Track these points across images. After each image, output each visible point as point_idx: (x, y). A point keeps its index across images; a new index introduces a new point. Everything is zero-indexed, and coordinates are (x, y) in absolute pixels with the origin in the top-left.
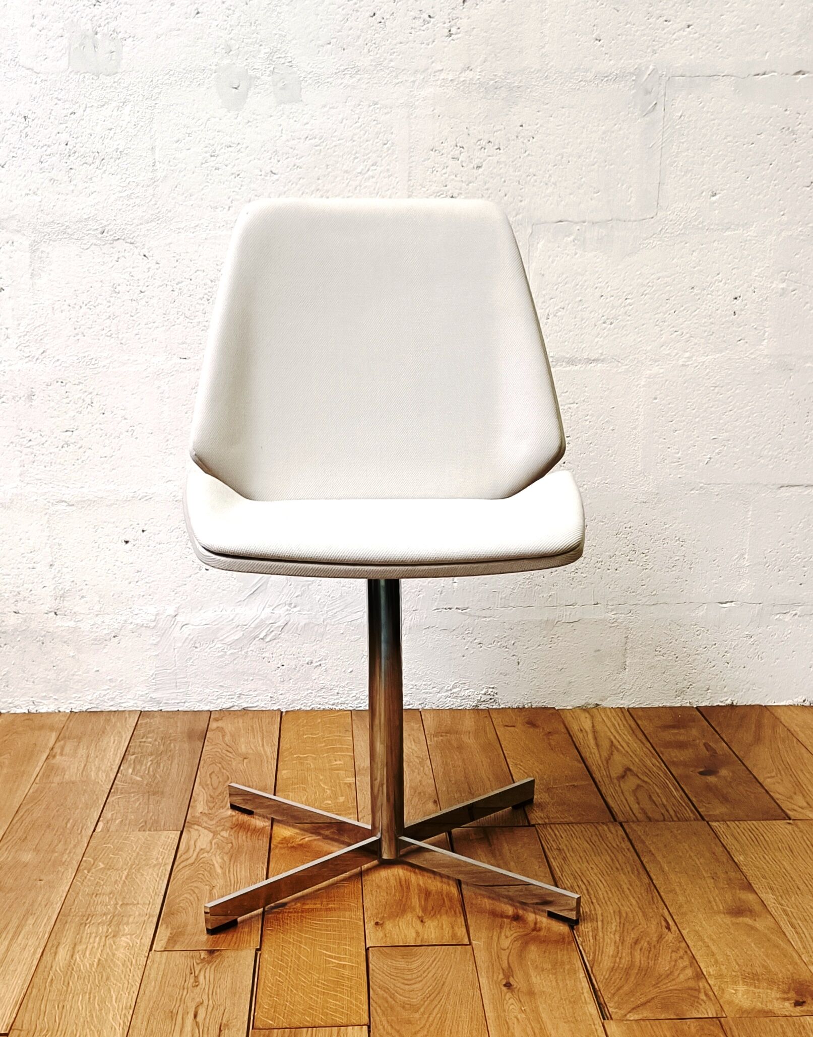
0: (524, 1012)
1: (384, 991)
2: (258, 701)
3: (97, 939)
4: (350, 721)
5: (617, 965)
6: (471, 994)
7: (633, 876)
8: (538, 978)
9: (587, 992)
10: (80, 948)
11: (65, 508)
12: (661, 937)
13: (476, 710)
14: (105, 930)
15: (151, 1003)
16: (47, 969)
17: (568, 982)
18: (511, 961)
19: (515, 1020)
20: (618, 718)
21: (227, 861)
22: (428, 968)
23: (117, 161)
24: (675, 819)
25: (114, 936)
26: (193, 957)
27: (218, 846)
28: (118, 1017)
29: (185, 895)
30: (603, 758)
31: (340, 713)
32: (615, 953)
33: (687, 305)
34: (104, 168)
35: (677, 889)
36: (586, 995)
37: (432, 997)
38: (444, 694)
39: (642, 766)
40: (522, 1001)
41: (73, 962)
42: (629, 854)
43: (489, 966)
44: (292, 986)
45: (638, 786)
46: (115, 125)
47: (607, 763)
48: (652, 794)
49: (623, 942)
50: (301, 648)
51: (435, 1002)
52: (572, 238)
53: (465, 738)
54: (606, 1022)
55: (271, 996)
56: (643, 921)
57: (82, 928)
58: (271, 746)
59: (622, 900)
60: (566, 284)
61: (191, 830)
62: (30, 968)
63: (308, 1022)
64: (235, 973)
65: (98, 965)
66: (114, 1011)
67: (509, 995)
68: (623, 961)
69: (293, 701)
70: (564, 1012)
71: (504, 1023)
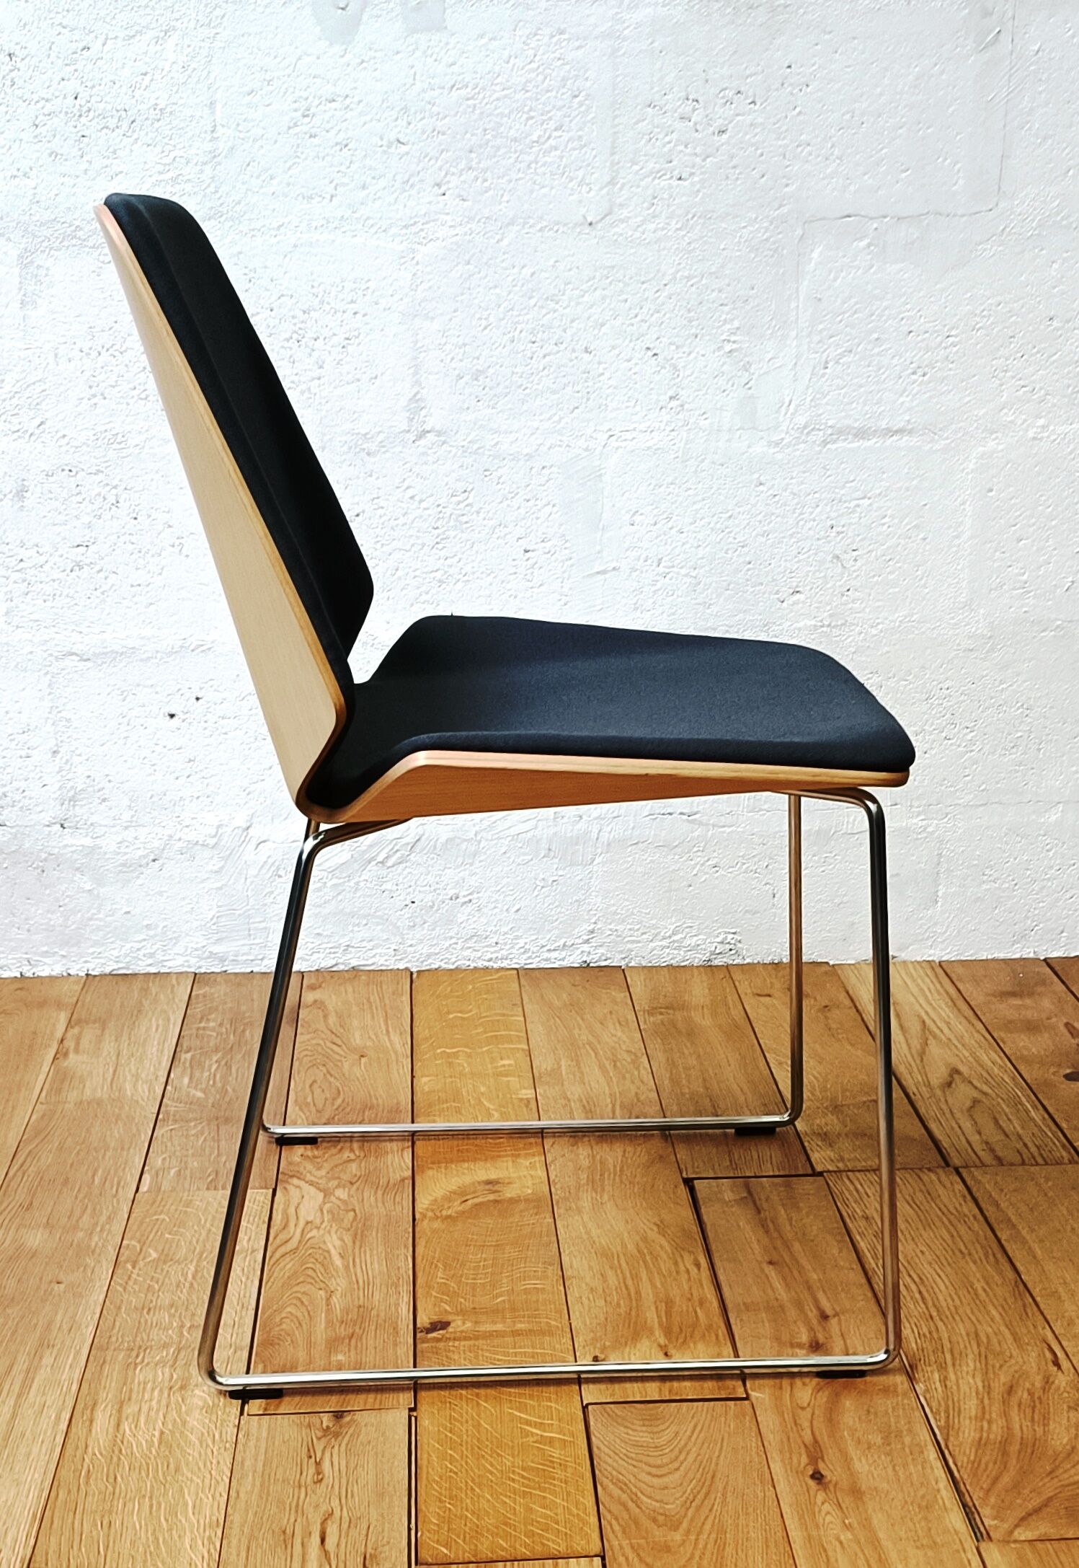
0: (849, 1527)
1: (621, 1489)
2: (374, 956)
3: (156, 1393)
4: (518, 989)
5: (985, 1435)
6: (760, 1495)
7: (989, 1268)
8: (864, 1460)
9: (945, 1488)
10: (130, 1410)
11: (76, 664)
12: (1047, 1381)
13: (709, 968)
14: (167, 1375)
15: (250, 1515)
16: (79, 1453)
17: (912, 1468)
18: (817, 1433)
19: (837, 1544)
20: (927, 980)
21: (350, 1244)
22: (686, 1444)
23: (156, 125)
24: (1040, 1160)
25: (182, 1388)
26: (309, 1426)
27: (335, 1218)
28: (200, 1542)
29: (289, 1309)
30: (914, 1052)
31: (499, 974)
32: (980, 1414)
33: (1043, 345)
34: (135, 136)
35: (1061, 1289)
36: (944, 1493)
37: (697, 1501)
38: (660, 943)
39: (975, 1064)
40: (844, 1506)
41: (120, 1437)
42: (976, 1226)
43: (782, 1442)
44: (473, 1481)
45: (975, 1102)
46: (153, 66)
47: (922, 1060)
48: (998, 1116)
49: (989, 1389)
50: (440, 875)
51: (705, 1511)
52: (864, 243)
53: (697, 1017)
54: (983, 1546)
55: (441, 1501)
56: (1015, 1352)
57: (130, 1373)
58: (401, 1034)
59: (976, 1311)
60: (855, 312)
61: (289, 1187)
62: (52, 1450)
63: (503, 1549)
64: (380, 1456)
65: (160, 1443)
66: (192, 1532)
67: (821, 1496)
68: (994, 1427)
69: (429, 956)
70: (911, 1525)
71: (819, 1549)
